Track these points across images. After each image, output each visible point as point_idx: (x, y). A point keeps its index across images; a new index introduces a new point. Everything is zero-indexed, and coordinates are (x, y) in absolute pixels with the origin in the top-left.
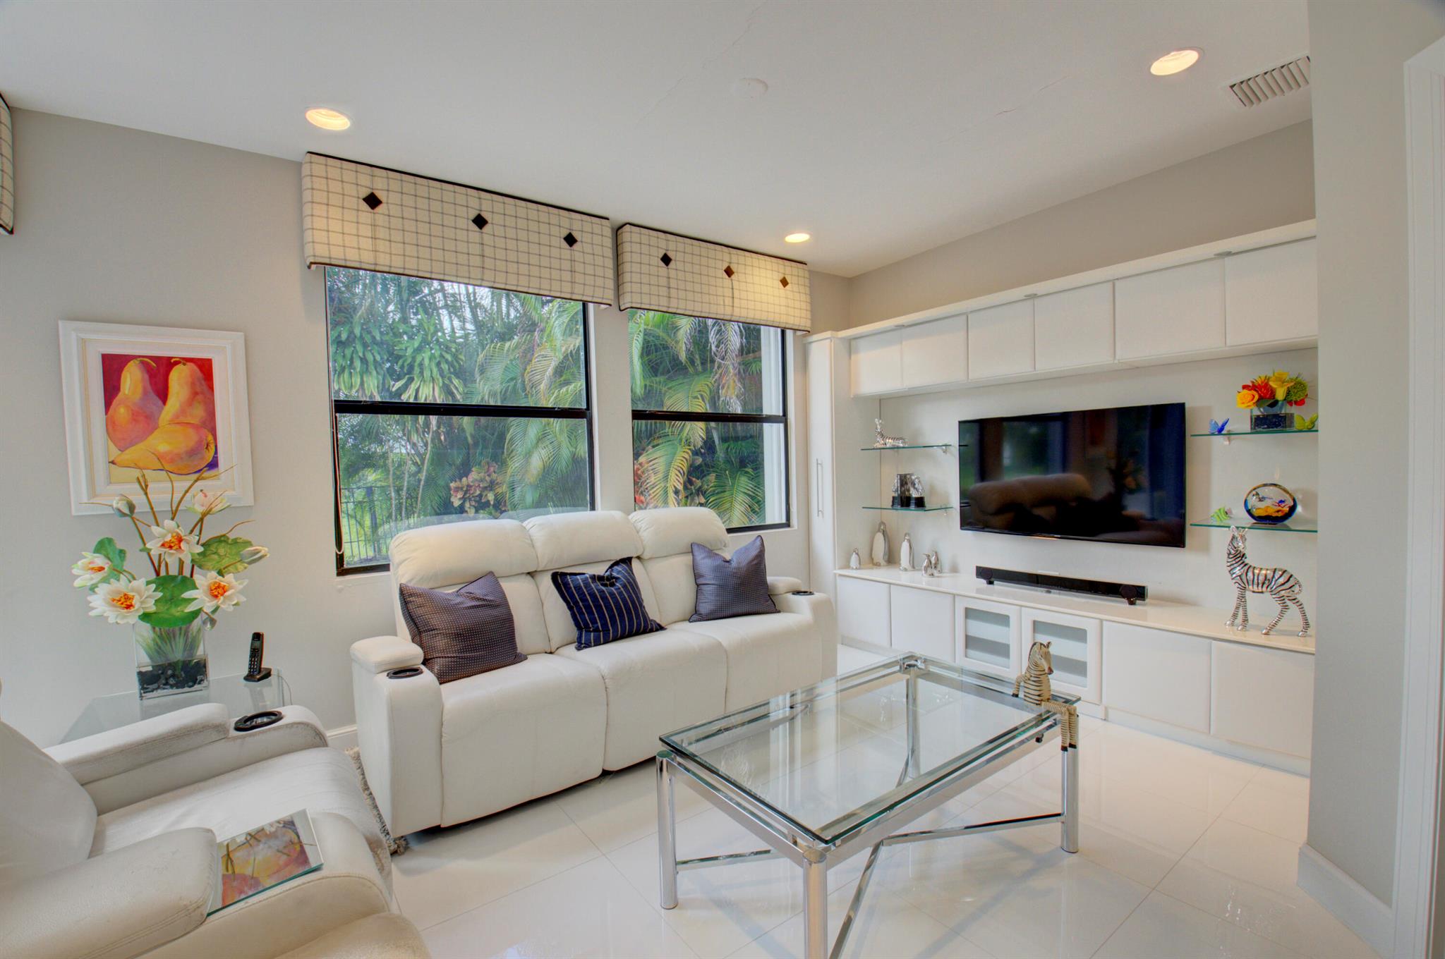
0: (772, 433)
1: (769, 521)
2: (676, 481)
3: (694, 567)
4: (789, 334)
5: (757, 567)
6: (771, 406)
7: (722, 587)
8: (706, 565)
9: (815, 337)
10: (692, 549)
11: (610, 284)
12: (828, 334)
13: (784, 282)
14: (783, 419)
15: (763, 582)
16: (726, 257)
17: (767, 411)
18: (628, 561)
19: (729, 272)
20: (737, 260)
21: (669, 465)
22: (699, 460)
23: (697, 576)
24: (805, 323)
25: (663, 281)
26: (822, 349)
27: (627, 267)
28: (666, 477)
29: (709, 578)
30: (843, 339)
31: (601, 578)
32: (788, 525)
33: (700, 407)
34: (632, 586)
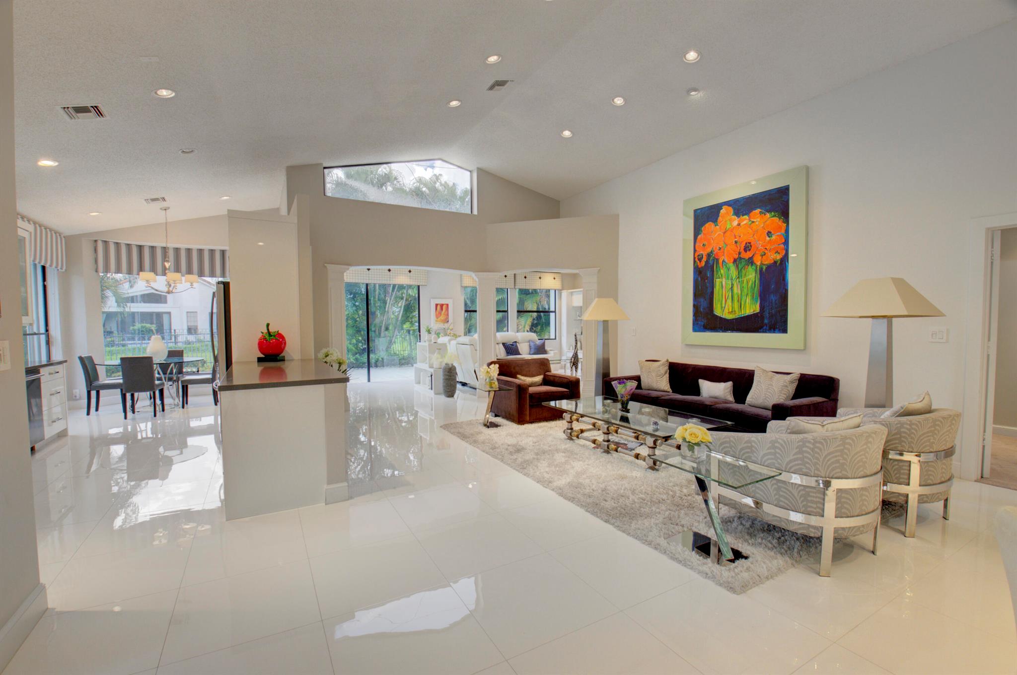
0: (552, 315)
1: (551, 338)
2: (528, 328)
3: (530, 345)
4: (557, 291)
5: (543, 345)
6: (552, 309)
7: (535, 349)
8: (532, 344)
9: (562, 291)
10: (529, 341)
11: (513, 284)
12: (565, 291)
13: (554, 279)
14: (555, 312)
15: (544, 348)
16: (539, 275)
17: (551, 310)
18: (516, 342)
19: (540, 278)
20: (542, 275)
21: (525, 323)
22: (535, 322)
23: (530, 347)
24: (561, 288)
25: (524, 282)
26: (565, 293)
27: (517, 280)
28: (524, 327)
29: (533, 347)
30: (570, 292)
31: (511, 345)
32: (555, 339)
33: (535, 309)
34: (517, 346)
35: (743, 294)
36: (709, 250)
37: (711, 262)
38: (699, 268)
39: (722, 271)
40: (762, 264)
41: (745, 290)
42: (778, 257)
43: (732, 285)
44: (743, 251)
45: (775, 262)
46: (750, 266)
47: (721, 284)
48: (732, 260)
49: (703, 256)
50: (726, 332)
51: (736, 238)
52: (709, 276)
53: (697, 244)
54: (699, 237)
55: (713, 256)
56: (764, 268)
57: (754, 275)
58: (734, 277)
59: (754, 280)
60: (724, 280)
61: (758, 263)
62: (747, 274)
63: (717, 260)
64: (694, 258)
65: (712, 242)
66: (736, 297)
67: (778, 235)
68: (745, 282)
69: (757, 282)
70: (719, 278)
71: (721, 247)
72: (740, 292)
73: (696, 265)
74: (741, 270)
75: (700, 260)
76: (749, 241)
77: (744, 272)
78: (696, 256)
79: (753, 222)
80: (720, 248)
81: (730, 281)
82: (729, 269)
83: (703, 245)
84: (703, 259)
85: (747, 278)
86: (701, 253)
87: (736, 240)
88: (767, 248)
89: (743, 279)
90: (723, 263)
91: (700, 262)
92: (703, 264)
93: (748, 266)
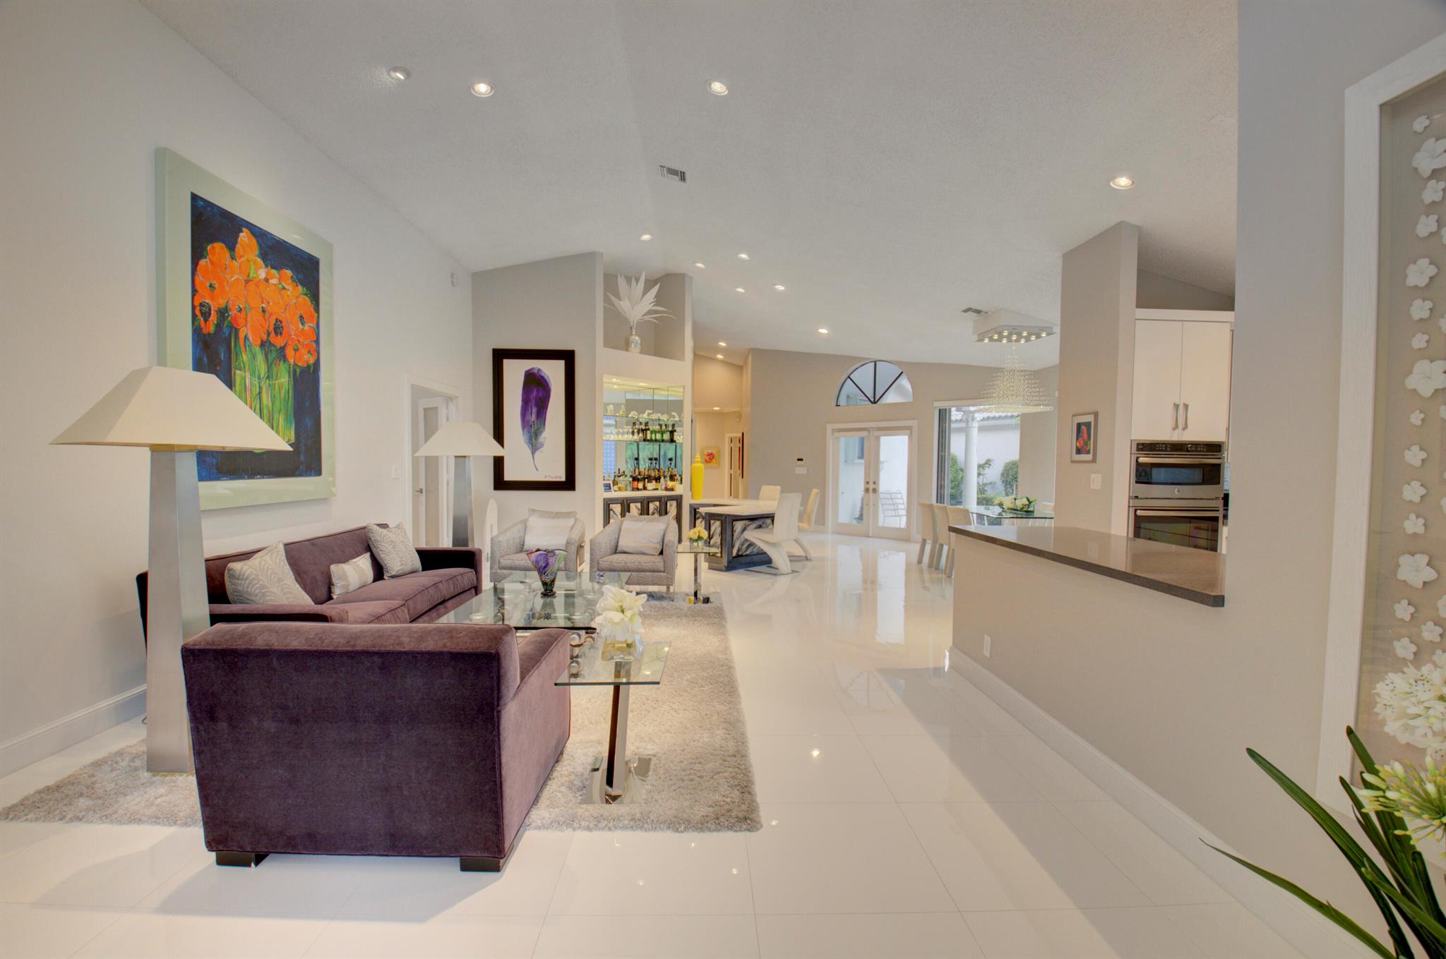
35: (275, 409)
36: (222, 302)
37: (226, 331)
38: (204, 335)
39: (245, 357)
40: (295, 364)
41: (277, 403)
42: (312, 361)
43: (260, 388)
44: (273, 331)
45: (308, 367)
46: (282, 362)
47: (243, 382)
48: (259, 342)
49: (210, 310)
50: (253, 478)
51: (263, 302)
52: (222, 359)
53: (199, 278)
54: (203, 262)
55: (229, 319)
56: (298, 371)
57: (287, 379)
58: (262, 375)
59: (287, 387)
60: (248, 375)
61: (292, 361)
62: (279, 375)
63: (237, 330)
64: (194, 307)
65: (227, 289)
66: (265, 411)
67: (310, 326)
68: (277, 385)
69: (291, 390)
70: (240, 370)
71: (241, 306)
72: (270, 405)
73: (196, 323)
74: (271, 365)
75: (206, 315)
76: (281, 319)
77: (275, 369)
78: (196, 304)
79: (284, 288)
80: (240, 310)
81: (257, 380)
82: (254, 357)
83: (211, 286)
84: (211, 318)
85: (279, 381)
86: (207, 301)
87: (263, 305)
88: (301, 340)
89: (274, 382)
90: (245, 341)
91: (206, 321)
92: (211, 328)
93: (280, 361)
